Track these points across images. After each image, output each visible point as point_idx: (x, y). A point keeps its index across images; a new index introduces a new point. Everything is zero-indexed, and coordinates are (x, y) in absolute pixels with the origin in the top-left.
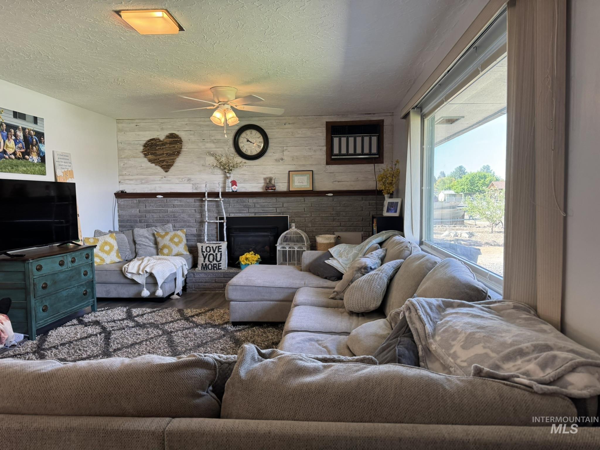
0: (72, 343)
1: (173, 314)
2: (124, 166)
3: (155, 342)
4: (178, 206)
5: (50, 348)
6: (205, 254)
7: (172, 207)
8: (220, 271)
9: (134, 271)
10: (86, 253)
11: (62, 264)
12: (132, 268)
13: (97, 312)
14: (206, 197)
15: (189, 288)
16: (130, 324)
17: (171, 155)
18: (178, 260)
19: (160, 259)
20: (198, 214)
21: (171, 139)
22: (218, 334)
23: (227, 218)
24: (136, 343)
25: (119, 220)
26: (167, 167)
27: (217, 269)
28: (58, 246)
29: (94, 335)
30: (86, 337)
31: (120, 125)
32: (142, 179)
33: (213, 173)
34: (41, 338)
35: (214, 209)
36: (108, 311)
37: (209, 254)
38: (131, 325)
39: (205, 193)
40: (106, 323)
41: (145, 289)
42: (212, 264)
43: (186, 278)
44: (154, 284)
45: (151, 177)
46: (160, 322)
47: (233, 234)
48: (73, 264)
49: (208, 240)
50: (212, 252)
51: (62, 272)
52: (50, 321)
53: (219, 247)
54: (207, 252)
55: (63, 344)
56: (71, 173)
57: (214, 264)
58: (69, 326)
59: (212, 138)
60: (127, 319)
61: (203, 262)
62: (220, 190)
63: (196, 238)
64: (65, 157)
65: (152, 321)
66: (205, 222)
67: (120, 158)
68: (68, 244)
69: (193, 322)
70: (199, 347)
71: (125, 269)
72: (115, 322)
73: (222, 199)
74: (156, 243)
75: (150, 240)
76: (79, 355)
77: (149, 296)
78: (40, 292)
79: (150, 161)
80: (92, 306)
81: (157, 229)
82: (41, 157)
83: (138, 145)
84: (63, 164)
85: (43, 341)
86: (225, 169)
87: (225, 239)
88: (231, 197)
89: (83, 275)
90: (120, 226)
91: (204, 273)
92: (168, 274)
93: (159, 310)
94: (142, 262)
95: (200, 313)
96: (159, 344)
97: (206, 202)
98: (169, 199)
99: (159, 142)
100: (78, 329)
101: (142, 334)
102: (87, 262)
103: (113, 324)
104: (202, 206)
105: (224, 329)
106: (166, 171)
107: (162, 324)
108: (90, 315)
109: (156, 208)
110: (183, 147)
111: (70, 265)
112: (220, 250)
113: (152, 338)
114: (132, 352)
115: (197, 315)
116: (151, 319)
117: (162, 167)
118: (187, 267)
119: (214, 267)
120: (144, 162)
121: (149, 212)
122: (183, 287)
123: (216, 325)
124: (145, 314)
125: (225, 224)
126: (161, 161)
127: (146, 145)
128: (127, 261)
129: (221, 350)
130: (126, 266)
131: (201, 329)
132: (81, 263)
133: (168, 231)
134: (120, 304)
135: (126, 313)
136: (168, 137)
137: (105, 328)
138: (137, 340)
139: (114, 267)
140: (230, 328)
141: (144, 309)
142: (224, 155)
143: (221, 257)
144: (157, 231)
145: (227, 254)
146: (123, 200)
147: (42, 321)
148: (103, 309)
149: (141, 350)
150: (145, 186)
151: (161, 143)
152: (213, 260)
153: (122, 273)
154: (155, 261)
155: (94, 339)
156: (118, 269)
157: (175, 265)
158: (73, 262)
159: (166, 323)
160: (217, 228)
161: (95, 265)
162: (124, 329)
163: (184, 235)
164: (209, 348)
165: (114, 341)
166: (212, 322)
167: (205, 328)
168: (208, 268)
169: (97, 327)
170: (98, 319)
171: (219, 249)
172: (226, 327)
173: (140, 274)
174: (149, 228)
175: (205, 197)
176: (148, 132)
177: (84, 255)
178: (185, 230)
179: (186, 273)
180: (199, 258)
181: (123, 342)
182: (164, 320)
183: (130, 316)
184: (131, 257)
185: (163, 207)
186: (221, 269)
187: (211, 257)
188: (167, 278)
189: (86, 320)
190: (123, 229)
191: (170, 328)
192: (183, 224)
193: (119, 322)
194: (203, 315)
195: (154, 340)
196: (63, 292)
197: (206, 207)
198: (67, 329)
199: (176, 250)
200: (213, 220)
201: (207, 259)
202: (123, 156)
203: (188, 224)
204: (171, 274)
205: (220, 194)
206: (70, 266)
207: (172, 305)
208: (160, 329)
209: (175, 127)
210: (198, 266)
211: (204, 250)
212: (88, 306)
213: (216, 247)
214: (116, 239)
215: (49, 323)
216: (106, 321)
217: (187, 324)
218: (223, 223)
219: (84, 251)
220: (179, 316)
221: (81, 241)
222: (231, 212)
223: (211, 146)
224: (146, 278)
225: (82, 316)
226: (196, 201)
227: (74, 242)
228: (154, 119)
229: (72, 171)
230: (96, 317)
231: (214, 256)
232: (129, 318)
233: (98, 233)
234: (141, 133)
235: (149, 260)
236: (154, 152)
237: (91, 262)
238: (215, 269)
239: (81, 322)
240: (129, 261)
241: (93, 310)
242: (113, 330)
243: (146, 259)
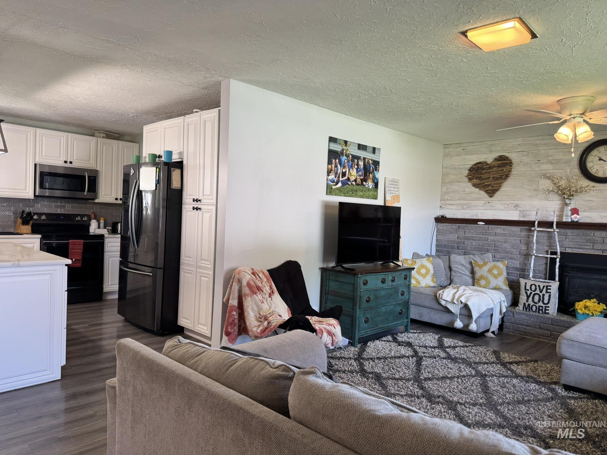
0: (387, 359)
1: (488, 355)
2: (447, 191)
3: (467, 382)
4: (501, 235)
5: (368, 359)
6: (529, 293)
7: (493, 235)
8: (546, 316)
9: (449, 299)
10: (405, 274)
11: (383, 281)
12: (447, 295)
13: (410, 334)
14: (536, 227)
15: (507, 328)
16: (442, 354)
17: (497, 179)
18: (496, 295)
19: (476, 290)
20: (524, 246)
21: (499, 162)
22: (544, 394)
23: (561, 253)
24: (447, 377)
25: (436, 244)
26: (491, 193)
27: (543, 313)
28: (381, 264)
29: (406, 357)
30: (399, 357)
31: (447, 150)
32: (463, 205)
33: (547, 199)
34: (361, 346)
35: (546, 242)
36: (420, 334)
37: (533, 293)
38: (442, 356)
39: (534, 222)
40: (418, 347)
41: (458, 320)
42: (537, 305)
43: (504, 316)
44: (468, 316)
45: (474, 203)
46: (473, 361)
47: (569, 273)
48: (393, 283)
49: (533, 277)
50: (538, 291)
51: (383, 289)
52: (370, 333)
53: (547, 286)
54: (531, 290)
55: (379, 358)
56: (397, 198)
57: (539, 306)
58: (384, 341)
59: (551, 158)
60: (439, 348)
61: (525, 302)
62: (555, 220)
63: (518, 272)
64: (394, 183)
65: (465, 357)
66: (532, 256)
67: (443, 183)
68: (389, 263)
69: (512, 371)
70: (519, 403)
71: (439, 295)
72: (426, 348)
73: (556, 230)
74: (473, 272)
75: (466, 268)
76: (393, 374)
77: (461, 328)
78: (364, 305)
79: (474, 185)
80: (405, 326)
81: (475, 257)
82: (375, 183)
83: (463, 170)
84: (392, 189)
85: (362, 350)
86: (564, 194)
87: (557, 279)
88: (569, 228)
89: (400, 295)
90: (437, 251)
91: (527, 315)
92: (485, 309)
93: (472, 346)
94: (457, 291)
95: (520, 362)
96: (472, 385)
97: (536, 232)
98: (491, 226)
99: (486, 165)
100: (392, 346)
101: (453, 369)
102: (405, 283)
103: (424, 350)
104: (529, 237)
105: (552, 390)
106: (491, 197)
107: (475, 363)
108: (403, 334)
109: (476, 235)
110: (512, 170)
111: (390, 283)
112: (549, 291)
113: (464, 376)
114: (442, 386)
115: (516, 363)
116: (463, 354)
117: (486, 192)
118: (506, 304)
119: (539, 309)
120: (468, 187)
121: (468, 238)
122: (499, 325)
123: (540, 382)
124: (457, 347)
125: (558, 260)
126: (486, 185)
127: (471, 170)
128: (441, 286)
129: (549, 416)
130: (441, 292)
131: (522, 382)
132: (399, 283)
133: (487, 261)
134: (431, 330)
135: (438, 341)
136: (496, 160)
137: (417, 351)
138: (449, 374)
139: (429, 292)
140: (560, 391)
141: (456, 341)
142: (564, 178)
143: (549, 300)
144: (475, 259)
145: (557, 296)
146: (442, 224)
147: (364, 331)
148: (415, 331)
149: (453, 387)
150: (466, 211)
151: (488, 166)
152: (539, 301)
153: (437, 299)
154: (471, 292)
155: (406, 361)
156: (433, 294)
157: (492, 300)
158: (393, 281)
159: (480, 363)
160: (546, 264)
161: (412, 286)
162: (435, 358)
163: (505, 268)
164: (532, 409)
165: (425, 369)
166: (535, 377)
167: (527, 382)
168: (532, 310)
169: (409, 349)
170: (410, 340)
171: (547, 289)
172: (554, 389)
173: (454, 303)
174: (467, 256)
175: (534, 226)
176: (475, 156)
177: (403, 275)
178: (506, 262)
179: (504, 310)
180: (521, 296)
181: (434, 372)
182: (478, 359)
183: (441, 346)
184: (446, 283)
185: (484, 235)
186: (548, 313)
187: (537, 297)
188: (483, 313)
189: (400, 339)
190: (440, 254)
191: (484, 371)
192: (504, 255)
193: (430, 349)
194: (524, 364)
195: (467, 380)
196: (382, 308)
197: (535, 238)
198: (382, 344)
199: (494, 282)
200: (542, 254)
201: (531, 299)
202: (447, 181)
203: (510, 256)
204: (487, 309)
205: (555, 224)
206: (390, 285)
207: (486, 343)
208: (473, 368)
209: (505, 149)
210: (519, 305)
211: (528, 288)
212: (402, 325)
213: (544, 286)
214: (432, 264)
215: (369, 334)
216: (418, 345)
217: (504, 371)
218: (555, 259)
219: (403, 272)
220: (495, 359)
221: (400, 262)
222: (567, 246)
223: (547, 168)
224: (461, 308)
225: (397, 334)
226: (522, 230)
227: (394, 262)
228: (483, 142)
229: (399, 195)
230: (409, 338)
231: (540, 296)
232: (440, 348)
233: (416, 256)
234: (466, 157)
235: (464, 290)
236: (479, 176)
237: (408, 284)
238: (541, 312)
239: (395, 340)
240: (444, 287)
241: (406, 330)
242: (424, 356)
243: (462, 288)
